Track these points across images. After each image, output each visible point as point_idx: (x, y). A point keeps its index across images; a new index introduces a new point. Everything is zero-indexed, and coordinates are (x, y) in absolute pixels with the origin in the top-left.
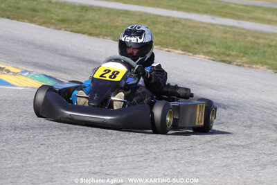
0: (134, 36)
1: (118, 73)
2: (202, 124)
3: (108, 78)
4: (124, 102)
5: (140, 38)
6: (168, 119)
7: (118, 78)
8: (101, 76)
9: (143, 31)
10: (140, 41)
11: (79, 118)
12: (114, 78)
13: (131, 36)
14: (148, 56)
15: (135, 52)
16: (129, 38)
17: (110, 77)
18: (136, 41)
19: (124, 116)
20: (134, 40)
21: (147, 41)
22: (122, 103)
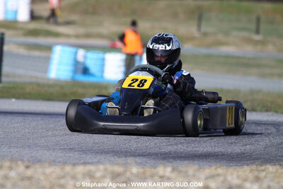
0: (162, 44)
1: (146, 81)
2: (233, 125)
3: (136, 87)
4: (154, 108)
5: (169, 46)
6: (199, 122)
7: (147, 86)
8: (130, 85)
9: (171, 39)
10: (168, 48)
13: (159, 44)
14: (176, 63)
15: (163, 60)
16: (157, 46)
17: (138, 86)
18: (164, 49)
21: (175, 48)
22: (152, 110)
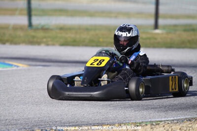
0: (125, 32)
1: (104, 60)
2: (177, 90)
3: (96, 66)
5: (129, 33)
6: (141, 90)
7: (103, 64)
8: (91, 64)
9: (132, 28)
10: (129, 35)
11: (75, 96)
12: (100, 64)
13: (123, 32)
14: (135, 46)
15: (125, 43)
17: (97, 64)
18: (126, 35)
19: (105, 91)
20: (124, 34)
21: (134, 35)
22: (106, 82)
